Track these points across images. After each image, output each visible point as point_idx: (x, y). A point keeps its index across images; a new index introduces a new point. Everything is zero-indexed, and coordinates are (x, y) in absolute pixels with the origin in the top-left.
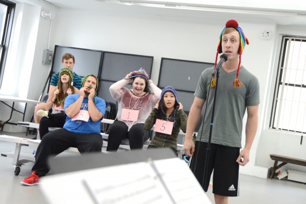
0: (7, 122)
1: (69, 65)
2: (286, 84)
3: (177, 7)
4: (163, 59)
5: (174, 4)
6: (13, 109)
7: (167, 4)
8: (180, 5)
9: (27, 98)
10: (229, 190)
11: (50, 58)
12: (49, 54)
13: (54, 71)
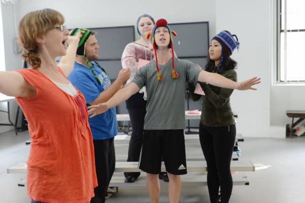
2: (289, 31)
10: (179, 169)
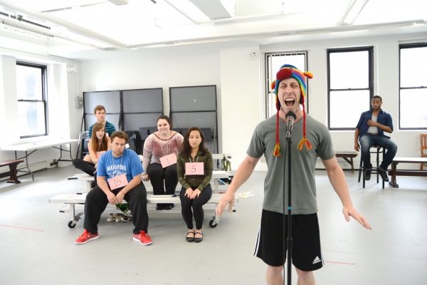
0: (59, 160)
1: (101, 115)
3: (176, 44)
4: (170, 88)
5: (173, 42)
6: (61, 150)
7: (167, 43)
8: (178, 42)
9: (71, 138)
10: (314, 263)
11: (81, 103)
12: (79, 100)
13: (86, 112)
